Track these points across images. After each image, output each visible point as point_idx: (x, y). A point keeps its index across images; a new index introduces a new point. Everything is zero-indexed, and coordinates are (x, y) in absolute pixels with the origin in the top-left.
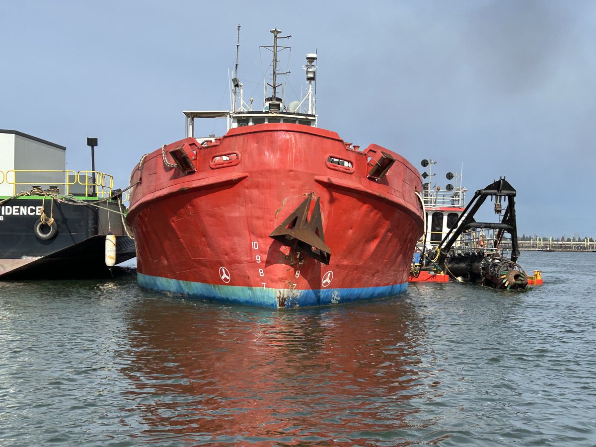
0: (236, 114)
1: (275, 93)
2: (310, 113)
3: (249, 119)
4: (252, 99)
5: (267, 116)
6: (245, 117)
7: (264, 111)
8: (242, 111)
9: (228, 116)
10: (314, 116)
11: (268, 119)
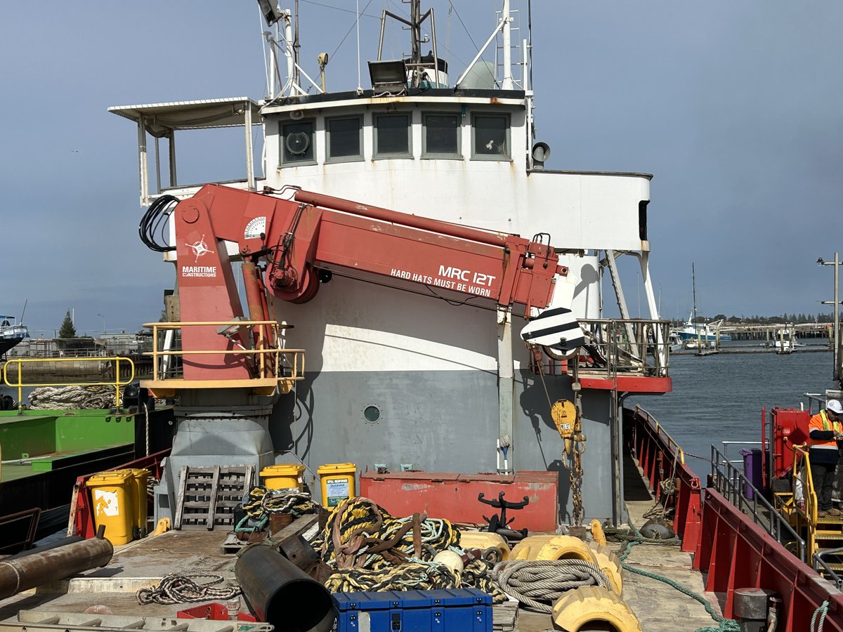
0: (272, 105)
1: (417, 42)
2: (507, 86)
3: (314, 119)
4: (323, 55)
5: (368, 106)
6: (299, 111)
7: (360, 89)
8: (292, 94)
9: (248, 114)
10: (519, 94)
11: (374, 114)
